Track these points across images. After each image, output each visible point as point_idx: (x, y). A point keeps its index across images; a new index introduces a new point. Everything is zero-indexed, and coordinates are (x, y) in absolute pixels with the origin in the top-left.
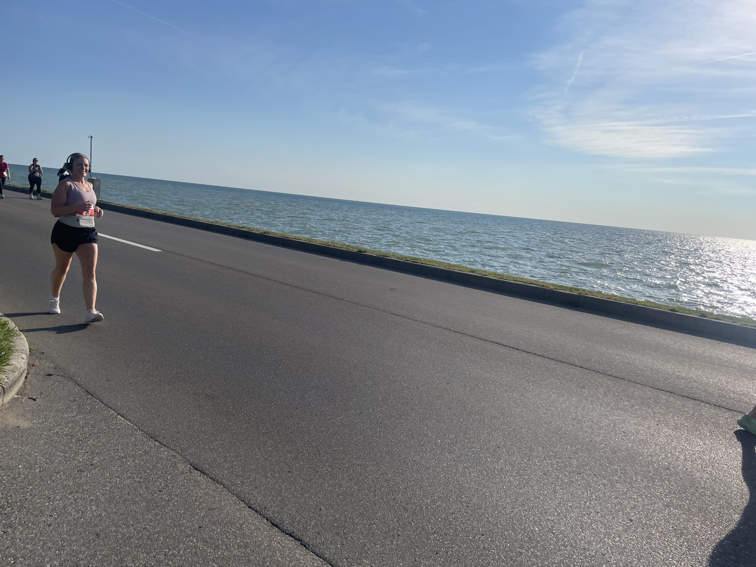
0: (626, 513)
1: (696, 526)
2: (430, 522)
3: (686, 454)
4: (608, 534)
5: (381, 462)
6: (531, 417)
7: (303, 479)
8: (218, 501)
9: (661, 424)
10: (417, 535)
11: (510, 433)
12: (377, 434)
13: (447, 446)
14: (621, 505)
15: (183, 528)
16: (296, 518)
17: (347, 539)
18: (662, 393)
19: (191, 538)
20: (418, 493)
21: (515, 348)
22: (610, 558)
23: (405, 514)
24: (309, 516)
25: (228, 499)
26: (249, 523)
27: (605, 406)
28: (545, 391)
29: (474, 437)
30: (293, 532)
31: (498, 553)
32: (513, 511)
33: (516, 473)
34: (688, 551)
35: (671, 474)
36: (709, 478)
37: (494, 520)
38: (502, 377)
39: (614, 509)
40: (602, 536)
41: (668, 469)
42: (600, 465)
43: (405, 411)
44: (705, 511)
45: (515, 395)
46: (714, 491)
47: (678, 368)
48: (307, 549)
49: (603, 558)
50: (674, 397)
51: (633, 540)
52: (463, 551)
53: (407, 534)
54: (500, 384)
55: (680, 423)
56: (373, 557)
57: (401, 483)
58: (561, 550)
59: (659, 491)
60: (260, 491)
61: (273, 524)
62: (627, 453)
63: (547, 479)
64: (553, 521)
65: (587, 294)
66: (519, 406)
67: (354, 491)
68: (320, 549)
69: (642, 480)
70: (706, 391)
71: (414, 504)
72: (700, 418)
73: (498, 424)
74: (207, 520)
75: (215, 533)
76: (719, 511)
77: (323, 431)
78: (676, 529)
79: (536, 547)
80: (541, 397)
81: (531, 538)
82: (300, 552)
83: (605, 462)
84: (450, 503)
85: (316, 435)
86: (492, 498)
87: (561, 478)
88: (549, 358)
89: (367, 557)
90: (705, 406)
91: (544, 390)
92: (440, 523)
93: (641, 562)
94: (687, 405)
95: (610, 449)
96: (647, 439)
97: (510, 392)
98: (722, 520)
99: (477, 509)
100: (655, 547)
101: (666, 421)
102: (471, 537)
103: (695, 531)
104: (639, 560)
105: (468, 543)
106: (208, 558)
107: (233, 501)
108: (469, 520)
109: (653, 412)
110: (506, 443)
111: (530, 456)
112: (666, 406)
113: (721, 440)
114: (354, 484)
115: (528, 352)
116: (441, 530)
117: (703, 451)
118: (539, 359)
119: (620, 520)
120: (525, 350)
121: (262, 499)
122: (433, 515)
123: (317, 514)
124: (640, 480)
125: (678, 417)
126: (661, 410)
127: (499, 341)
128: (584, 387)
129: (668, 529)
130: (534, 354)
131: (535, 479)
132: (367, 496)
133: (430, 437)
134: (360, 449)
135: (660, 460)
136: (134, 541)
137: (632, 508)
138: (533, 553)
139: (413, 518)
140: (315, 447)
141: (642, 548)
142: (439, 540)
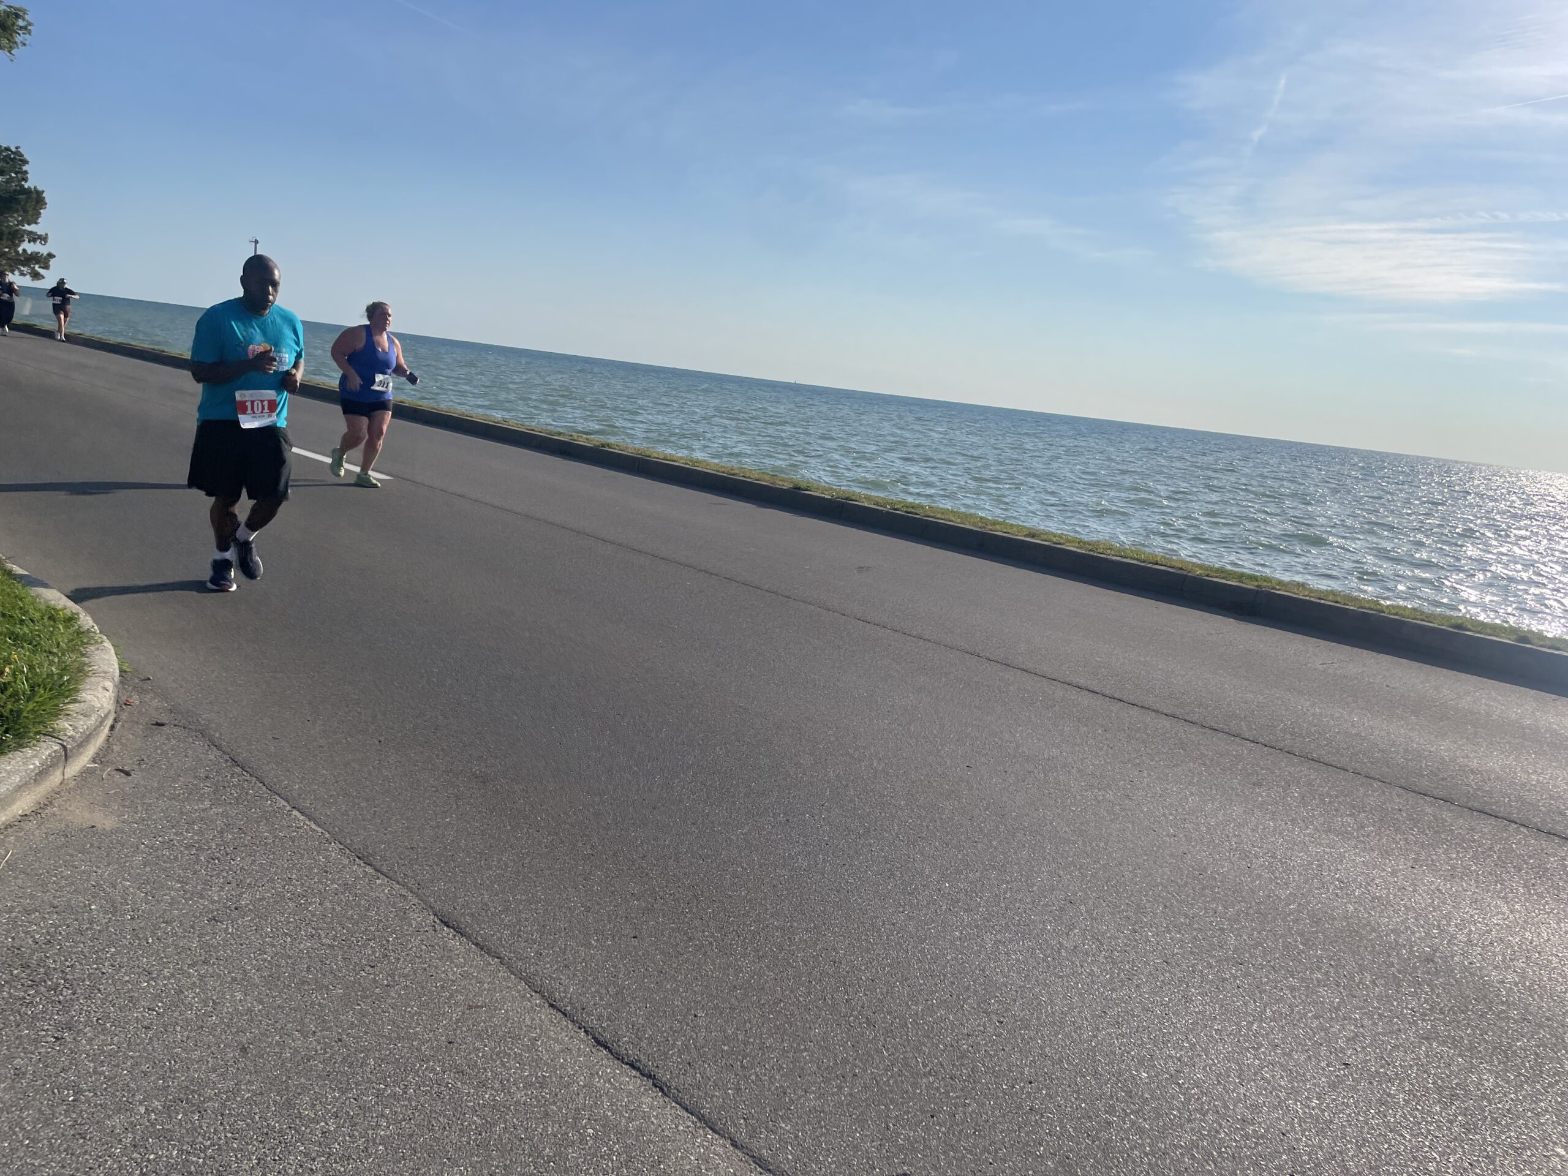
0: (1336, 1050)
1: (1486, 1084)
2: (920, 1051)
3: (1471, 931)
4: (1294, 1093)
5: (825, 924)
6: (1142, 842)
7: (663, 953)
8: (489, 990)
9: (1421, 866)
10: (892, 1076)
11: (1096, 873)
12: (819, 866)
13: (962, 896)
14: (1326, 1030)
15: (414, 1043)
16: (645, 1032)
17: (747, 1078)
18: (1426, 801)
19: (431, 1064)
20: (899, 991)
21: (1114, 698)
22: (1298, 1140)
23: (870, 1033)
24: (671, 1028)
25: (508, 988)
26: (549, 1038)
27: (1302, 825)
28: (1175, 789)
29: (1020, 880)
30: (639, 1061)
31: (1061, 1121)
32: (1095, 1036)
33: (1106, 958)
34: (1464, 1133)
35: (1437, 972)
36: (1517, 984)
37: (1056, 1054)
38: (1085, 756)
39: (1309, 1039)
40: (1283, 1095)
41: (1433, 961)
42: (1286, 946)
43: (877, 821)
44: (1505, 1052)
45: (1110, 795)
46: (1527, 1010)
47: (1463, 750)
48: (665, 1094)
49: (1282, 1140)
50: (1451, 811)
51: (1348, 1106)
52: (987, 1114)
53: (872, 1073)
54: (1081, 771)
55: (1461, 864)
56: (800, 1117)
57: (863, 968)
58: (1194, 1120)
59: (1410, 1006)
60: (574, 975)
61: (598, 1042)
62: (1345, 924)
63: (1170, 972)
64: (1179, 1059)
65: (1274, 588)
66: (1118, 818)
67: (766, 982)
68: (692, 1096)
69: (1373, 982)
70: (1520, 798)
71: (889, 1013)
72: (1506, 857)
73: (1071, 854)
74: (464, 1029)
75: (480, 1055)
76: (1536, 1054)
77: (708, 857)
78: (1441, 1087)
79: (1142, 1110)
80: (1165, 800)
81: (1131, 1092)
82: (650, 1100)
83: (1296, 942)
84: (964, 1015)
86: (1052, 1008)
87: (1202, 971)
88: (1186, 720)
89: (789, 1119)
90: (1518, 832)
91: (1173, 787)
92: (942, 1055)
93: (1363, 1153)
94: (1478, 828)
95: (1308, 914)
96: (1388, 896)
97: (1100, 789)
98: (1541, 1072)
99: (1020, 1029)
100: (1395, 1121)
101: (1432, 860)
102: (1006, 1085)
103: (1482, 1093)
104: (1359, 1147)
105: (998, 1097)
106: (463, 1105)
107: (519, 991)
108: (1003, 1050)
109: (1406, 839)
110: (1086, 894)
111: (1136, 923)
112: (1433, 828)
113: (1548, 904)
114: (767, 966)
115: (1142, 707)
116: (944, 1068)
117: (1508, 927)
118: (1166, 723)
119: (1323, 1064)
120: (1135, 702)
121: (578, 989)
122: (928, 1037)
123: (688, 1025)
124: (1370, 981)
125: (1458, 852)
126: (1422, 838)
127: (1082, 682)
128: (1258, 784)
129: (1424, 1086)
130: (1154, 711)
131: (1146, 971)
132: (792, 992)
133: (929, 876)
134: (782, 895)
135: (1415, 942)
136: (316, 1065)
137: (1348, 1040)
138: (1133, 1123)
139: (885, 1040)
140: (689, 888)
141: (1367, 1124)
142: (938, 1089)
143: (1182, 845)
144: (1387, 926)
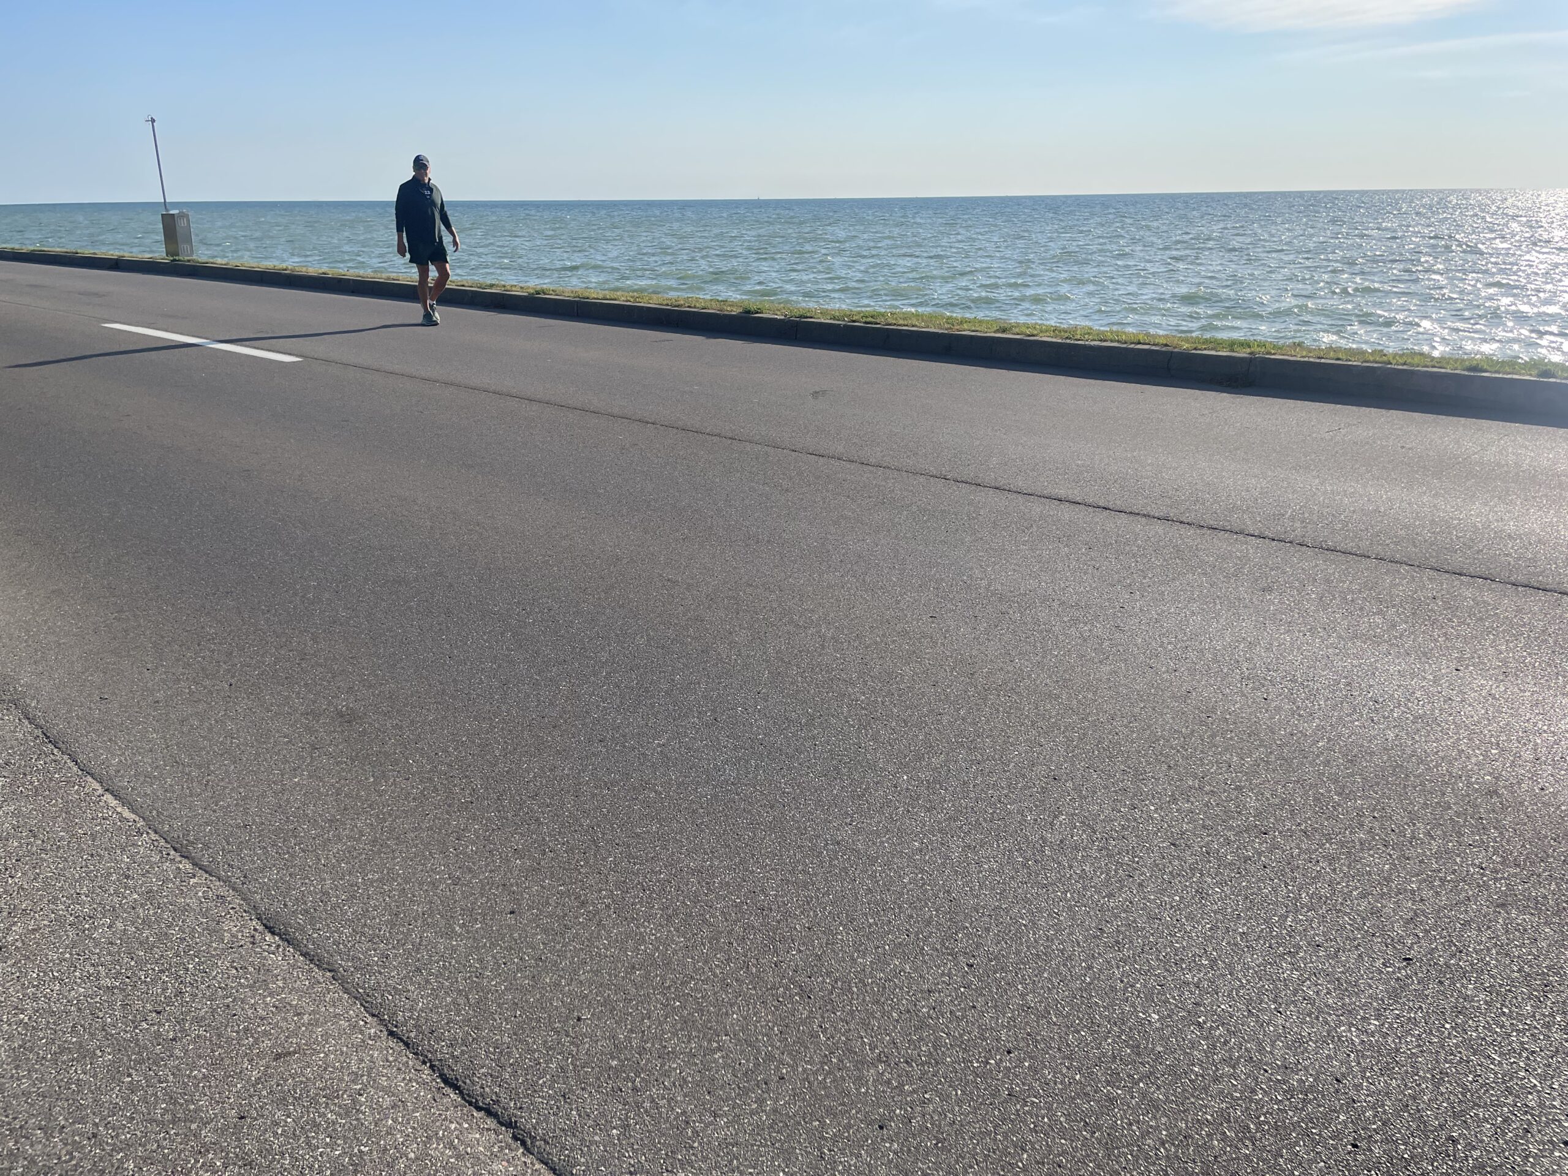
0: (1392, 939)
4: (1346, 1013)
6: (1138, 684)
7: (545, 933)
8: (309, 1024)
9: (1467, 666)
11: (1084, 735)
12: (750, 777)
13: (922, 793)
14: (1379, 915)
15: (194, 1126)
18: (1462, 582)
19: (210, 1156)
21: (1099, 507)
22: (1358, 1087)
23: (804, 1008)
25: (335, 1016)
26: (378, 1087)
27: (1322, 633)
28: (1173, 610)
38: (1068, 583)
39: (1359, 931)
41: (1496, 793)
45: (1098, 629)
49: (1337, 1090)
50: (1493, 591)
54: (1062, 603)
55: (1514, 658)
58: (1222, 1076)
61: (446, 1082)
63: (1180, 858)
64: (1197, 986)
74: (264, 1093)
75: (280, 1131)
78: (1529, 974)
80: (1162, 626)
85: (594, 795)
87: (1218, 851)
91: (1170, 608)
96: (1433, 711)
97: (1086, 624)
118: (1158, 528)
119: (1378, 964)
120: (1124, 509)
121: (428, 1003)
126: (1463, 630)
128: (1268, 590)
130: (1143, 515)
131: (1150, 862)
133: (883, 769)
135: (1471, 769)
137: (1407, 922)
143: (1185, 681)
144: (1437, 753)
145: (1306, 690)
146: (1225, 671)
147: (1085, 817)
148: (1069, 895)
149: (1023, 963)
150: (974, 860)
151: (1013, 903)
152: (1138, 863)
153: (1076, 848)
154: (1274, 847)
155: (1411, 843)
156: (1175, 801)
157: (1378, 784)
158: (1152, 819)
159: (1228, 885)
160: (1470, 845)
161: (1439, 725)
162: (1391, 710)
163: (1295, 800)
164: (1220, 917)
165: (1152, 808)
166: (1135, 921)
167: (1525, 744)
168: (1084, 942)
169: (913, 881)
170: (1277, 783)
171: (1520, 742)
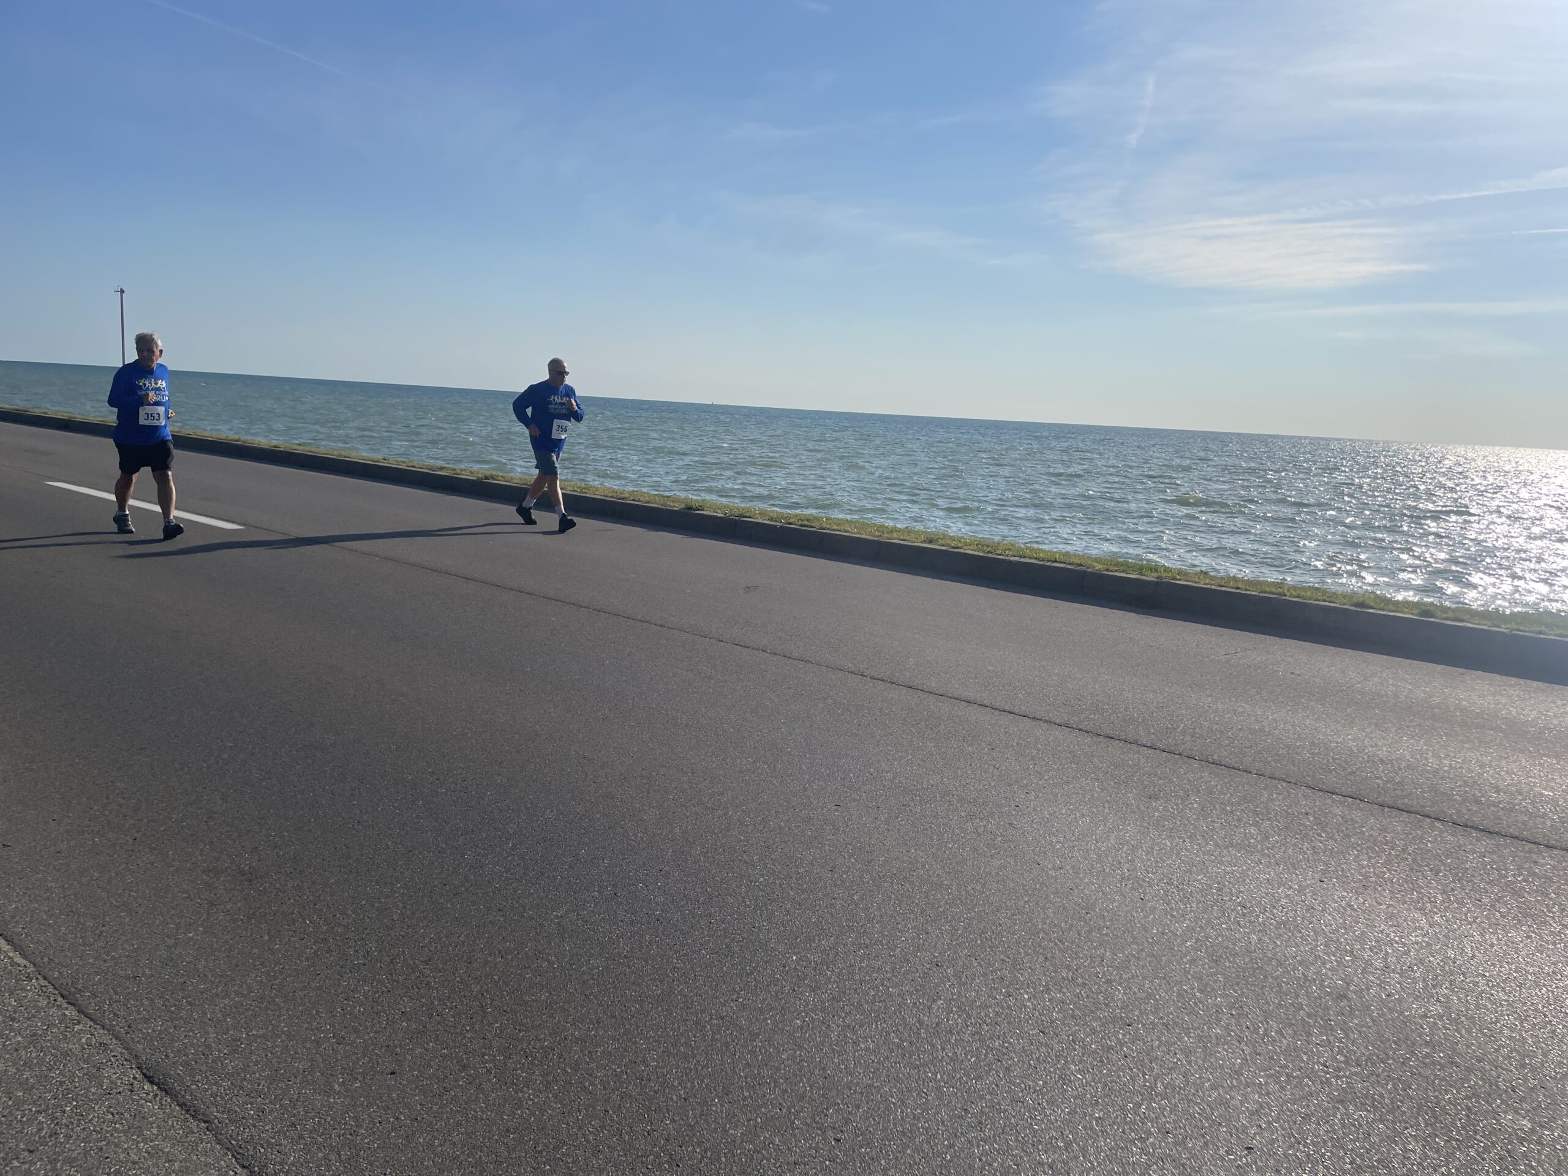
7: (422, 1092)
9: (1331, 878)
27: (1201, 841)
28: (1064, 812)
38: (968, 780)
41: (1345, 996)
45: (993, 825)
50: (1360, 809)
54: (961, 799)
55: (1374, 873)
59: (1322, 1060)
63: (1047, 1045)
66: (998, 853)
80: (1052, 826)
87: (1083, 1040)
94: (1390, 827)
97: (982, 819)
101: (1342, 871)
109: (1313, 848)
113: (1470, 912)
119: (1222, 1152)
120: (1026, 713)
125: (1369, 857)
126: (1331, 844)
128: (1154, 797)
135: (1325, 974)
137: (1252, 1113)
143: (1068, 878)
144: (1295, 958)
145: (1181, 893)
146: (1107, 871)
147: (961, 1002)
148: (939, 1076)
149: (888, 1140)
150: (852, 1039)
151: (885, 1081)
152: (1007, 1048)
153: (950, 1032)
154: (1137, 1038)
155: (1263, 1040)
156: (1048, 990)
157: (1238, 984)
158: (1025, 1007)
159: (1089, 1072)
160: (1318, 1044)
161: (1300, 932)
162: (1257, 915)
163: (1160, 996)
164: (1079, 1102)
165: (1026, 996)
166: (999, 1103)
167: (1377, 953)
168: (949, 1122)
169: (792, 1058)
170: (1144, 978)
171: (1372, 951)
